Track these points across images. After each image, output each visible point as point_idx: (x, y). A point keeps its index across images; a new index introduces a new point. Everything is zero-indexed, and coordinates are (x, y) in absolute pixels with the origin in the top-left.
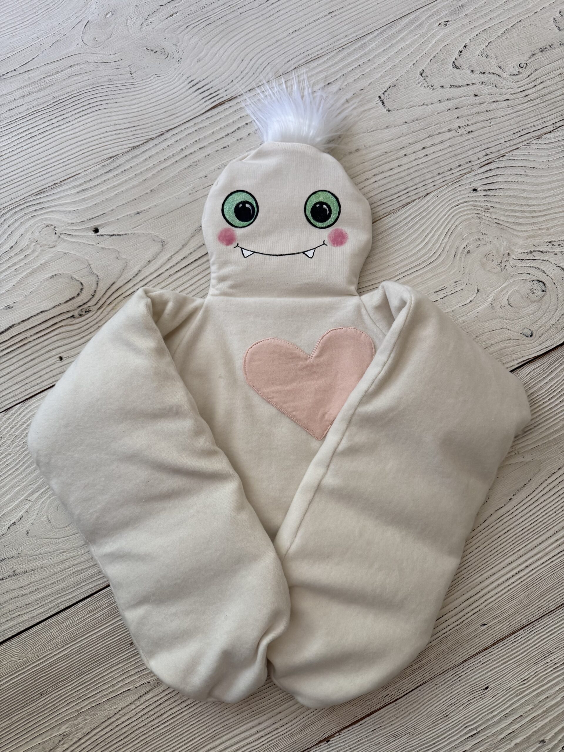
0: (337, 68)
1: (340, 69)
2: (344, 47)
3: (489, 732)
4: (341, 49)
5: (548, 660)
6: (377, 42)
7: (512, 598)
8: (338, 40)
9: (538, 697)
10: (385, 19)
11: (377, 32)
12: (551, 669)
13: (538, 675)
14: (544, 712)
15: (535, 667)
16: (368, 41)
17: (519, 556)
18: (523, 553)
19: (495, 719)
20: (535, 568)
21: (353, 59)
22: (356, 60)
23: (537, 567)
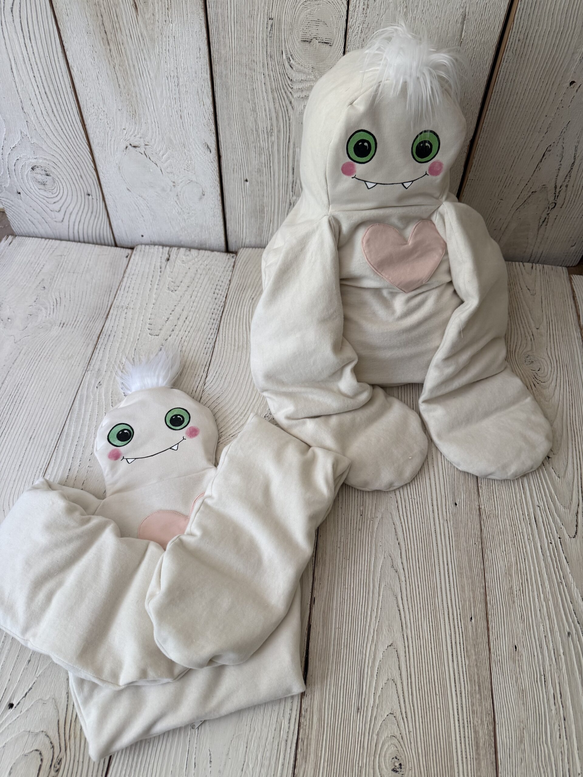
0: (65, 458)
1: (68, 457)
2: (57, 446)
3: (547, 668)
4: (57, 448)
5: (515, 593)
6: (73, 426)
7: (463, 587)
8: (50, 446)
9: (537, 616)
10: (65, 412)
11: (68, 422)
12: (522, 595)
13: (522, 606)
14: (549, 619)
15: (516, 604)
16: (68, 430)
17: (438, 564)
18: (438, 560)
19: (540, 657)
20: (451, 560)
21: (69, 445)
22: (72, 444)
23: (451, 558)
